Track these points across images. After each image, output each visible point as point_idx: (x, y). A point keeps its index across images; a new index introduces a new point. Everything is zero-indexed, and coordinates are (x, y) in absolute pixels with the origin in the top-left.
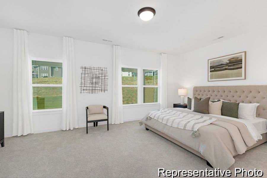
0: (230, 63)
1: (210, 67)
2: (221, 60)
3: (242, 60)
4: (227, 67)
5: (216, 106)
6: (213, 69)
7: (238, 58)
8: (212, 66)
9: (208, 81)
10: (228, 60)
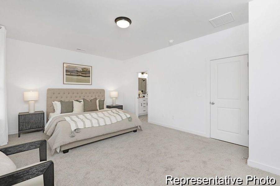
0: (83, 71)
1: (66, 70)
2: (76, 67)
3: (90, 71)
4: (81, 74)
5: (78, 106)
6: (69, 73)
7: (88, 69)
8: (68, 70)
9: (64, 84)
10: (82, 69)
